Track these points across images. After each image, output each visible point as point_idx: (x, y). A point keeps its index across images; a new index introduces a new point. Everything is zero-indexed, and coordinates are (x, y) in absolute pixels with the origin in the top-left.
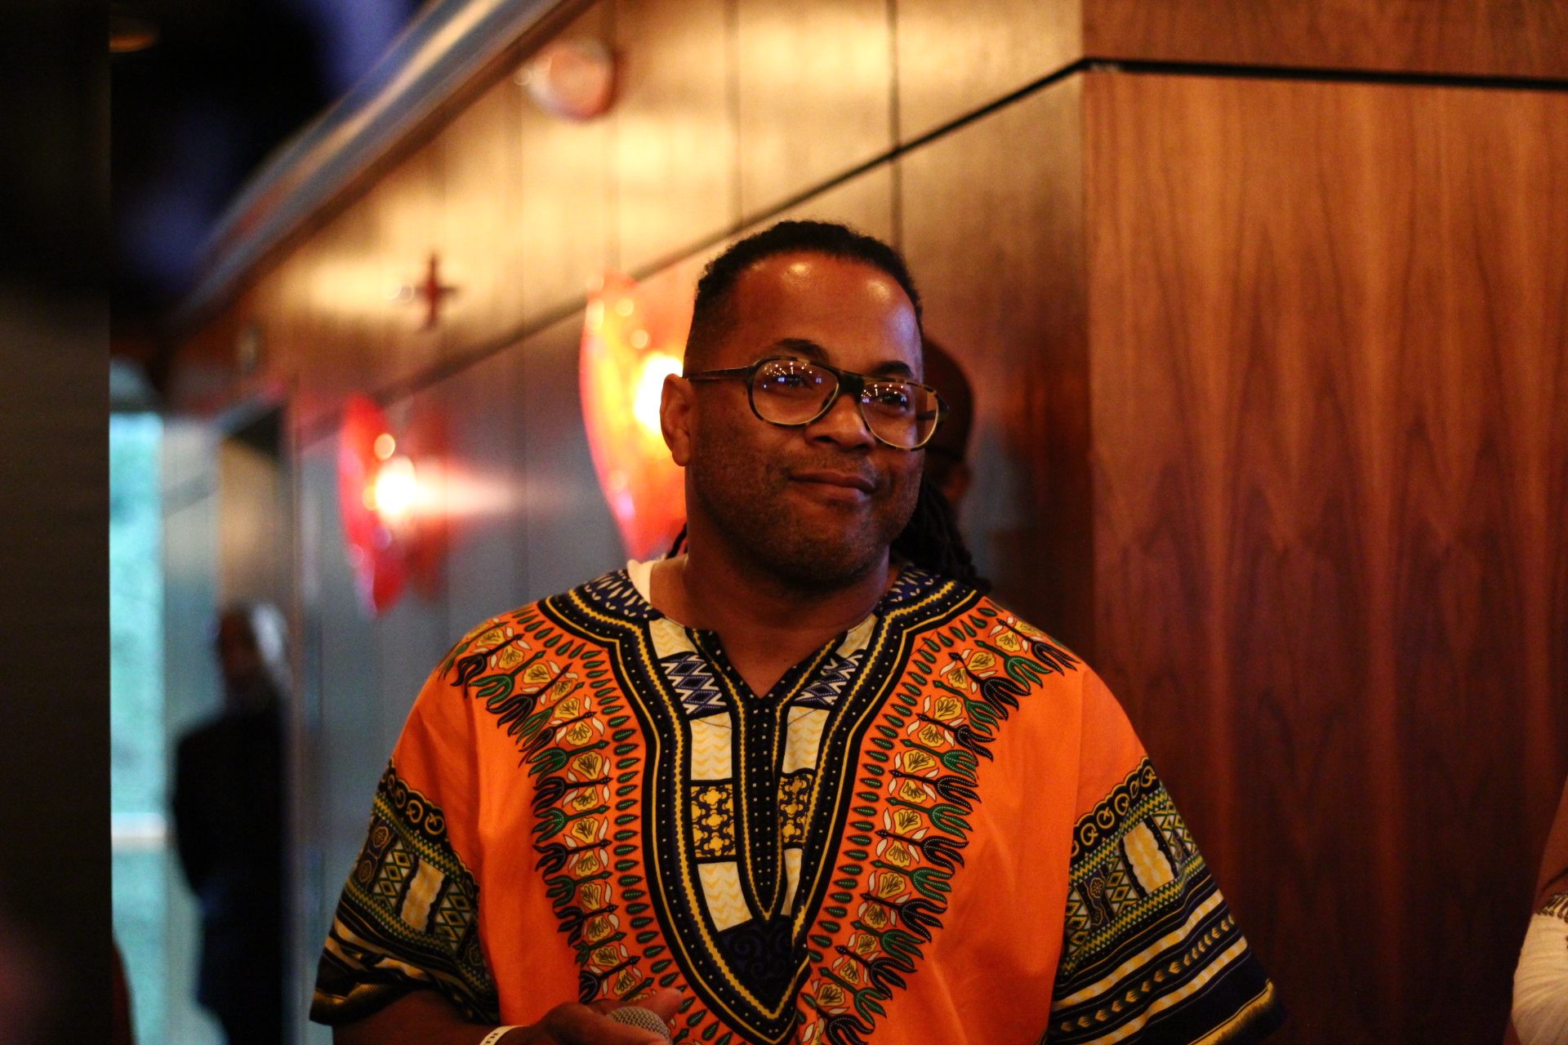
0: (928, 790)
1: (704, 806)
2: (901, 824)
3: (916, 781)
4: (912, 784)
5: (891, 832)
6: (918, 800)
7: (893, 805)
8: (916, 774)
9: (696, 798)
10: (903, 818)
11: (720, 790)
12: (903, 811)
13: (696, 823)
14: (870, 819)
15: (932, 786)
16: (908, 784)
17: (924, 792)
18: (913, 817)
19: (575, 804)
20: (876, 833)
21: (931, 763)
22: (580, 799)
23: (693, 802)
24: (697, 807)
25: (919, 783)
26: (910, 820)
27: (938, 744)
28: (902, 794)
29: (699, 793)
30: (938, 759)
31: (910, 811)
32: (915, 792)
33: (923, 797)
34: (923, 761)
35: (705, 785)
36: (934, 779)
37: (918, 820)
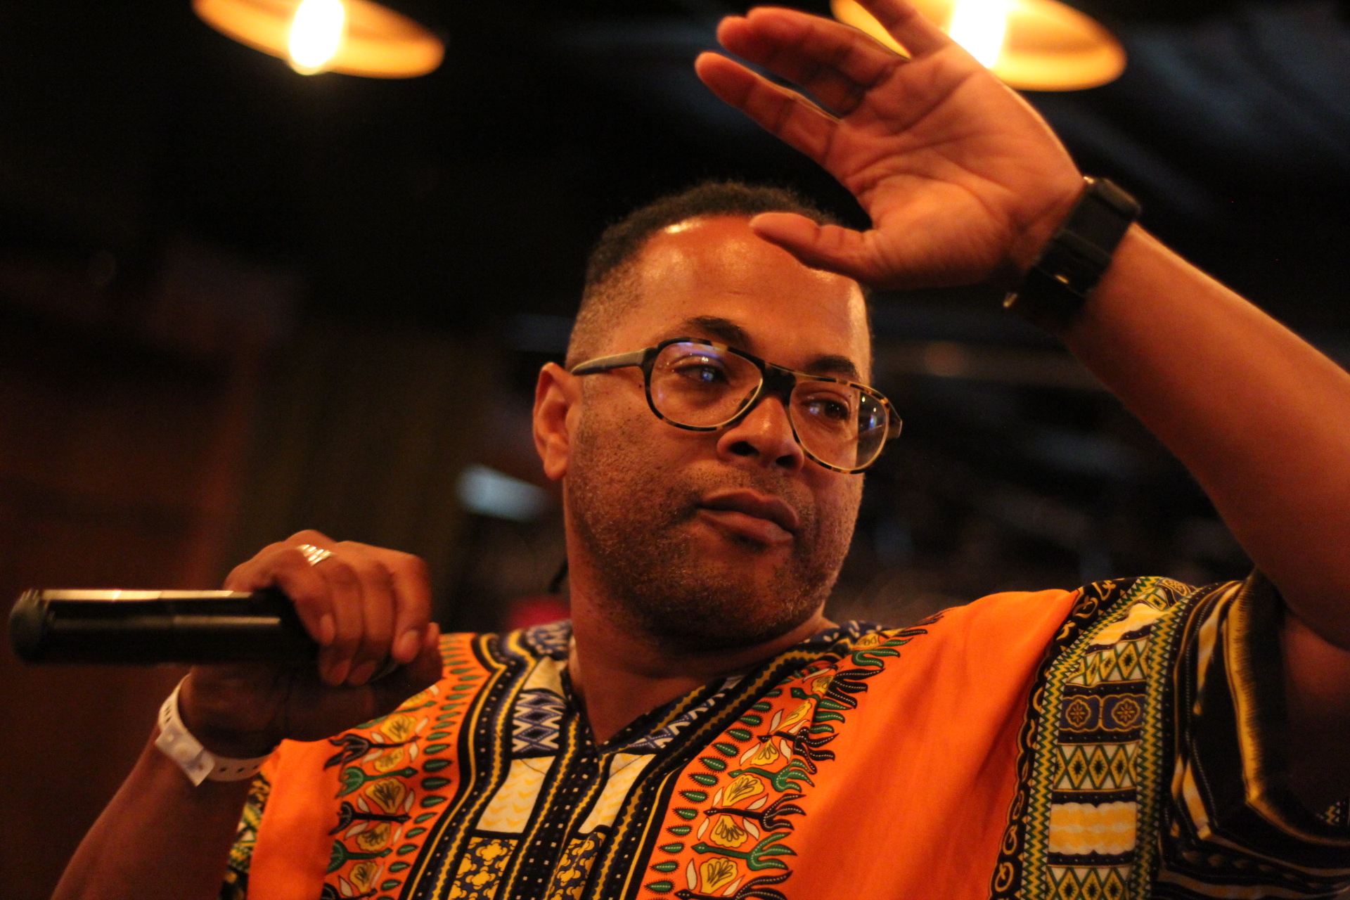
0: (751, 827)
1: (479, 861)
2: (710, 879)
3: (734, 816)
4: (728, 821)
5: (696, 892)
6: (735, 844)
7: (700, 853)
8: (735, 807)
9: (473, 852)
10: (714, 871)
11: (502, 845)
12: (713, 862)
13: (459, 880)
14: (669, 877)
15: (757, 822)
16: (723, 821)
17: (745, 831)
18: (726, 868)
19: (361, 840)
20: (676, 894)
21: (758, 788)
22: (367, 835)
23: (468, 855)
24: (470, 861)
25: (738, 819)
26: (722, 873)
27: (770, 761)
28: (714, 837)
29: (478, 845)
30: (767, 782)
31: (723, 860)
32: (731, 833)
33: (743, 838)
34: (746, 786)
35: (489, 836)
36: (760, 811)
37: (734, 871)
